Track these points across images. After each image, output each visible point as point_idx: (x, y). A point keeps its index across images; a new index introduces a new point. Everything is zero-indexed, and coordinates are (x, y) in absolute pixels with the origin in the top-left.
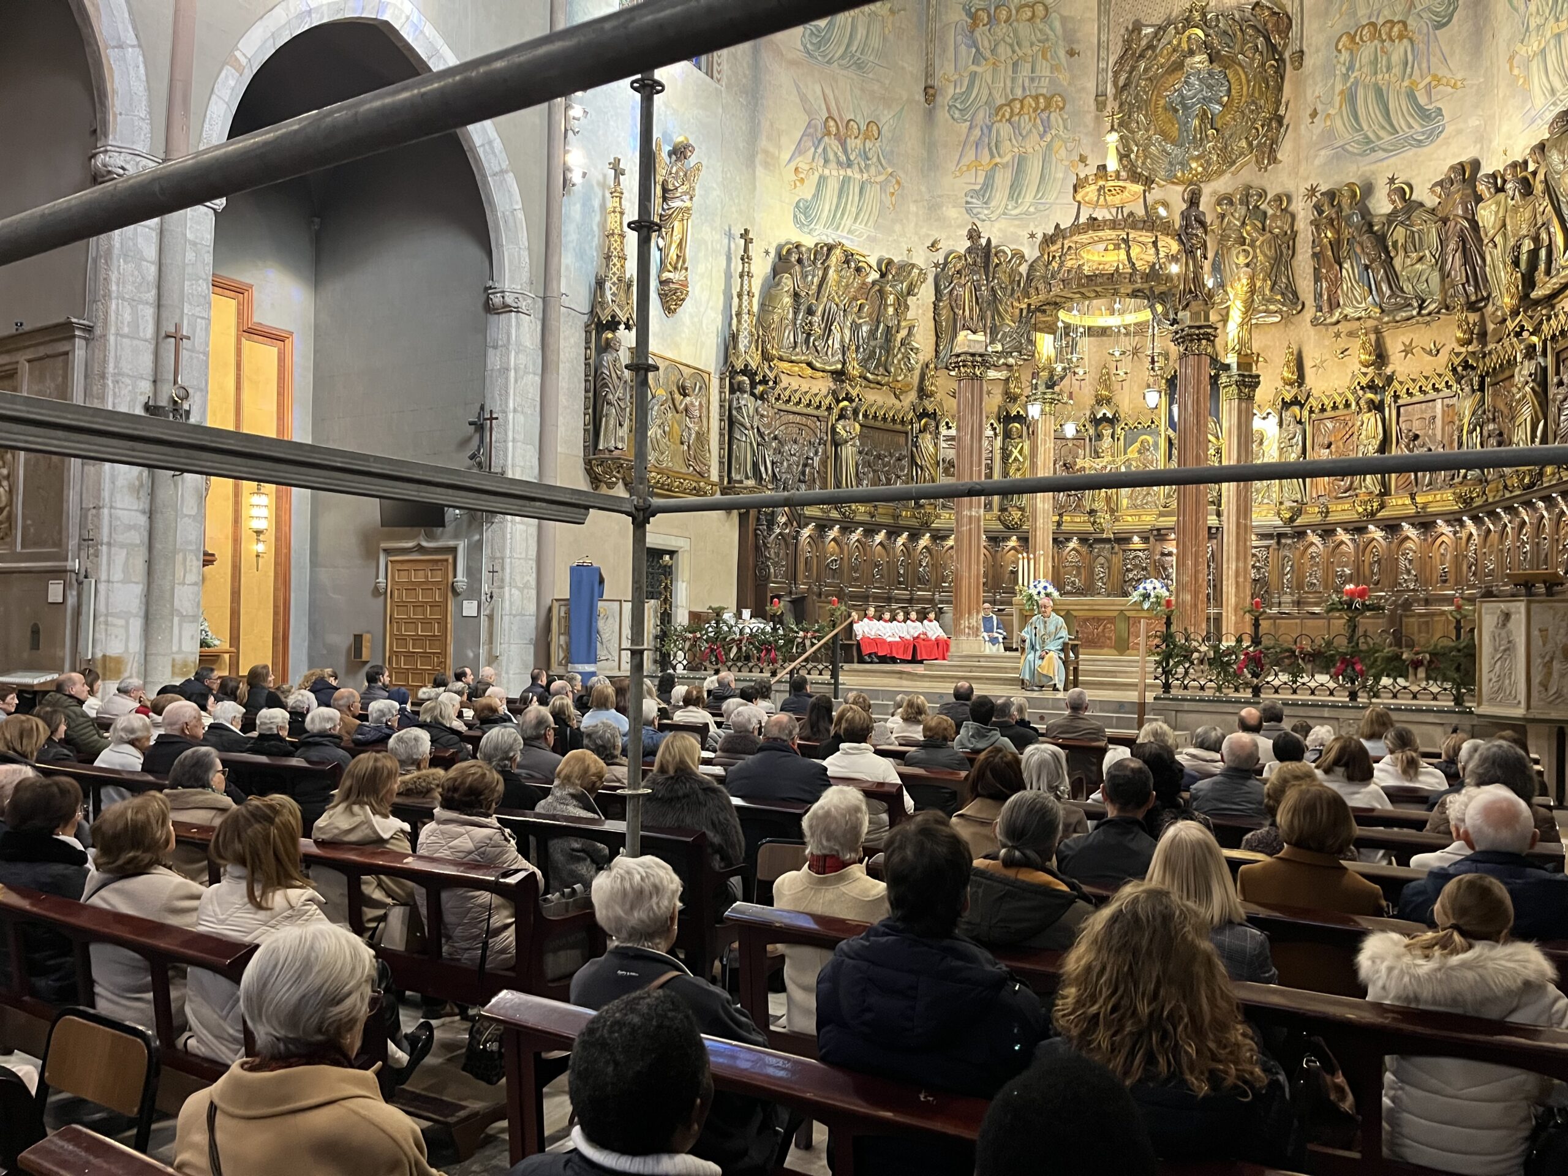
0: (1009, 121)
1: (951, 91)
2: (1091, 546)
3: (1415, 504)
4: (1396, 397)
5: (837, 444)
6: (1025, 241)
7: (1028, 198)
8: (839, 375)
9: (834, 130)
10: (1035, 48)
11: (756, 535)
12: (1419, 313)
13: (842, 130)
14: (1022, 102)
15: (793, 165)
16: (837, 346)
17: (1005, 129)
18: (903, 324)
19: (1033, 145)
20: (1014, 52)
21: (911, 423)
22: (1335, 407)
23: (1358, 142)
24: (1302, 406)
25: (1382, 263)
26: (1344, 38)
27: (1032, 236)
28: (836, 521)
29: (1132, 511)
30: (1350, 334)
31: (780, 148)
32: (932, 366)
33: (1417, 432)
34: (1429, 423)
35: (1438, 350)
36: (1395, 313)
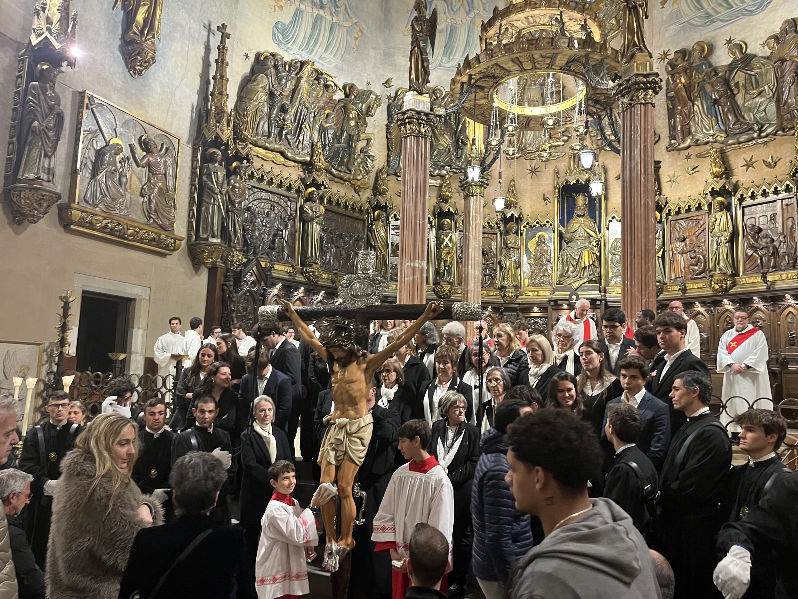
2: (501, 313)
3: (764, 281)
4: (741, 200)
5: (305, 220)
7: (458, 56)
8: (308, 166)
11: (223, 290)
12: (759, 135)
16: (306, 142)
17: (441, 6)
18: (362, 136)
19: (461, 19)
21: (368, 213)
23: (700, 17)
24: (661, 212)
28: (301, 284)
29: (532, 288)
30: (699, 156)
32: (384, 171)
33: (761, 227)
34: (771, 219)
35: (776, 163)
36: (738, 136)
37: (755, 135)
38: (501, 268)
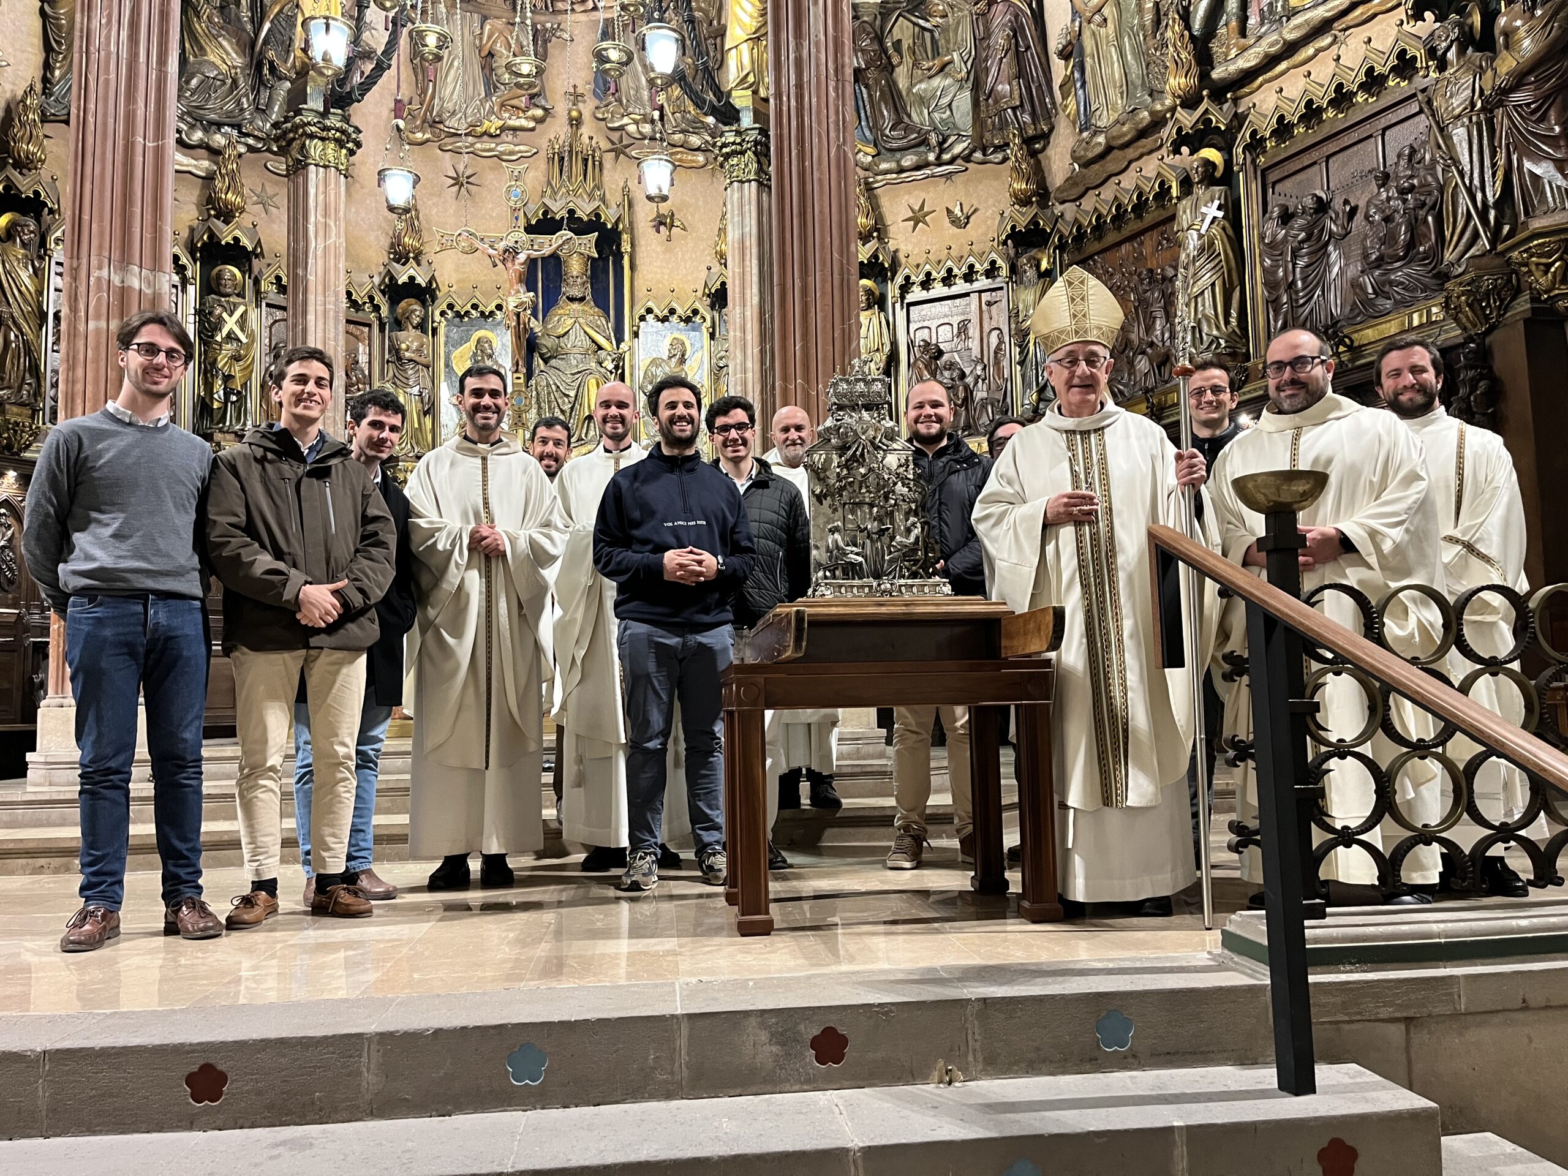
4: (906, 290)
12: (938, 158)
32: (32, 101)
33: (942, 346)
34: (959, 333)
35: (968, 218)
36: (898, 155)
37: (932, 157)
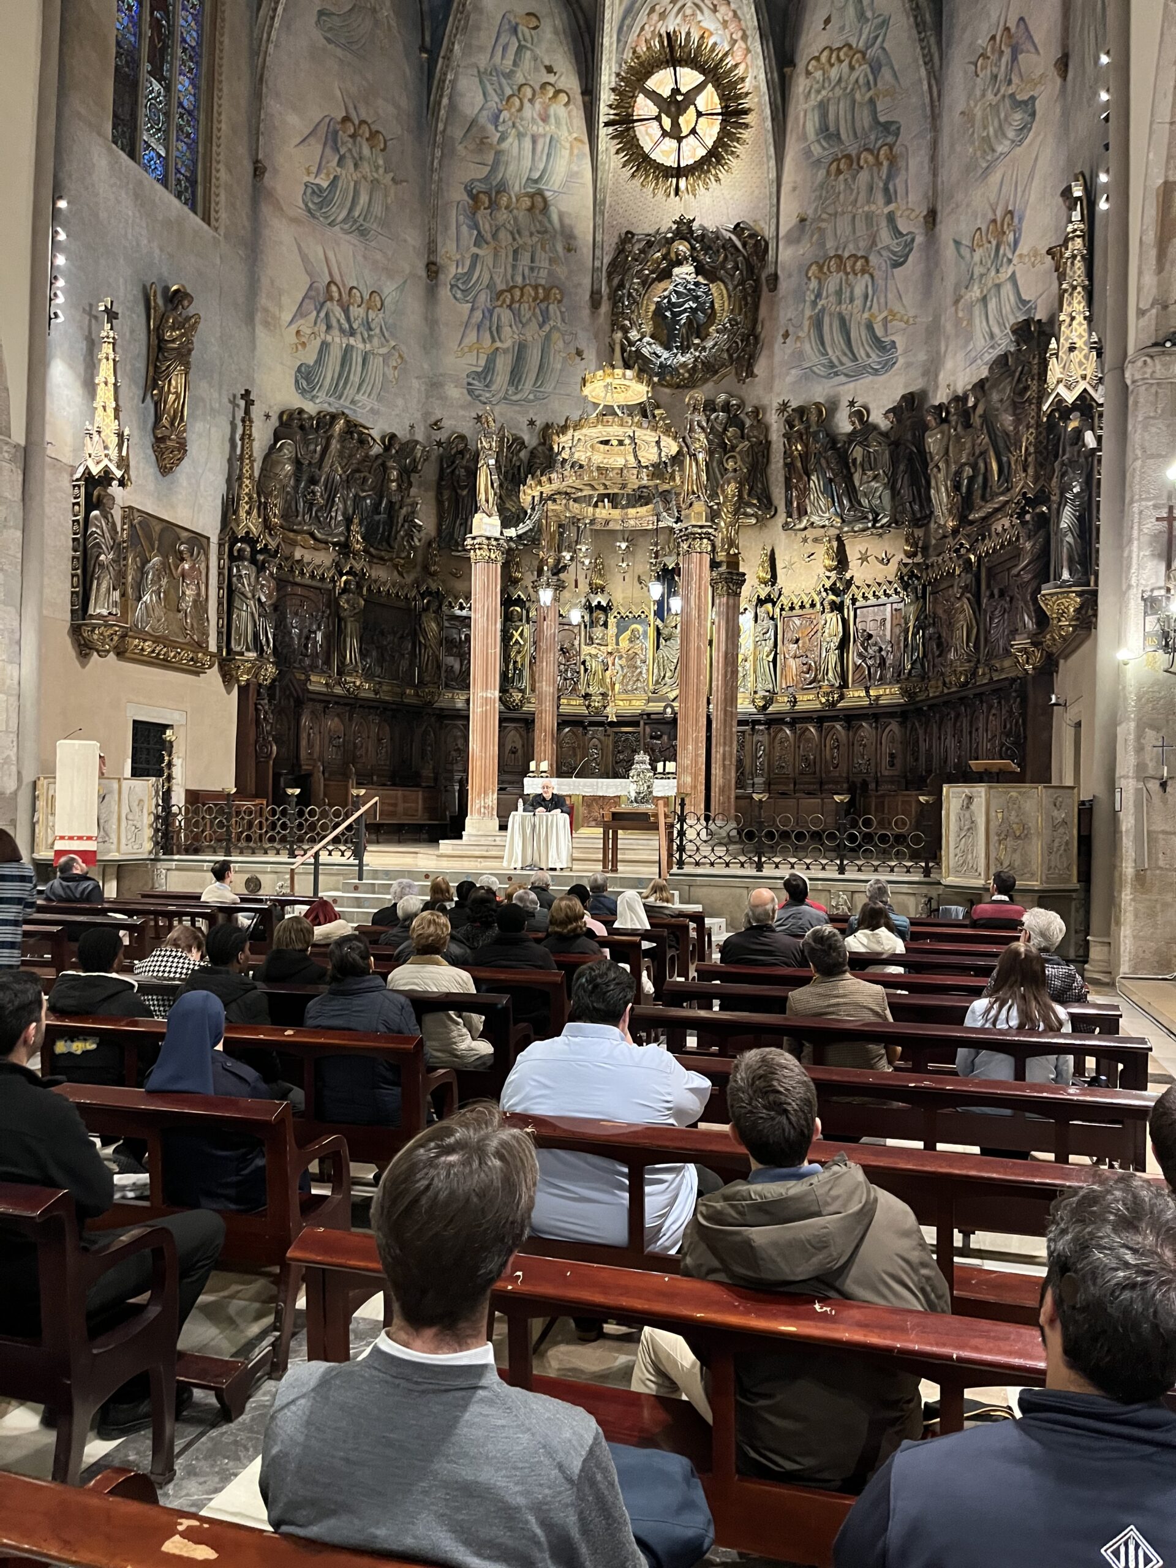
0: (510, 307)
1: (453, 270)
2: (585, 728)
3: (868, 695)
4: (854, 600)
5: (340, 618)
6: (525, 427)
7: (528, 385)
8: (345, 548)
9: (336, 295)
10: (535, 239)
11: (257, 710)
12: (874, 526)
13: (345, 297)
14: (522, 289)
15: (293, 328)
16: (340, 518)
17: (506, 315)
18: (406, 500)
19: (533, 334)
20: (514, 239)
21: (415, 600)
22: (802, 607)
23: (824, 365)
24: (774, 604)
25: (844, 477)
26: (814, 267)
27: (532, 423)
29: (624, 696)
30: (816, 540)
31: (280, 307)
32: (434, 544)
33: (871, 632)
34: (881, 626)
35: (889, 560)
36: (854, 524)
37: (870, 525)
38: (586, 670)
